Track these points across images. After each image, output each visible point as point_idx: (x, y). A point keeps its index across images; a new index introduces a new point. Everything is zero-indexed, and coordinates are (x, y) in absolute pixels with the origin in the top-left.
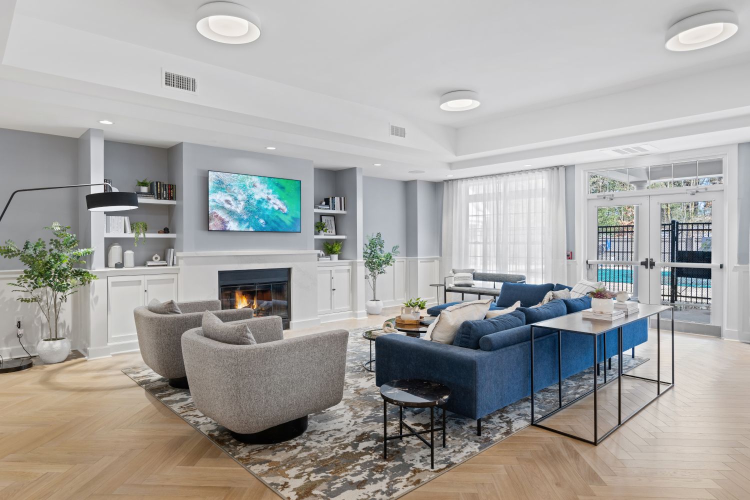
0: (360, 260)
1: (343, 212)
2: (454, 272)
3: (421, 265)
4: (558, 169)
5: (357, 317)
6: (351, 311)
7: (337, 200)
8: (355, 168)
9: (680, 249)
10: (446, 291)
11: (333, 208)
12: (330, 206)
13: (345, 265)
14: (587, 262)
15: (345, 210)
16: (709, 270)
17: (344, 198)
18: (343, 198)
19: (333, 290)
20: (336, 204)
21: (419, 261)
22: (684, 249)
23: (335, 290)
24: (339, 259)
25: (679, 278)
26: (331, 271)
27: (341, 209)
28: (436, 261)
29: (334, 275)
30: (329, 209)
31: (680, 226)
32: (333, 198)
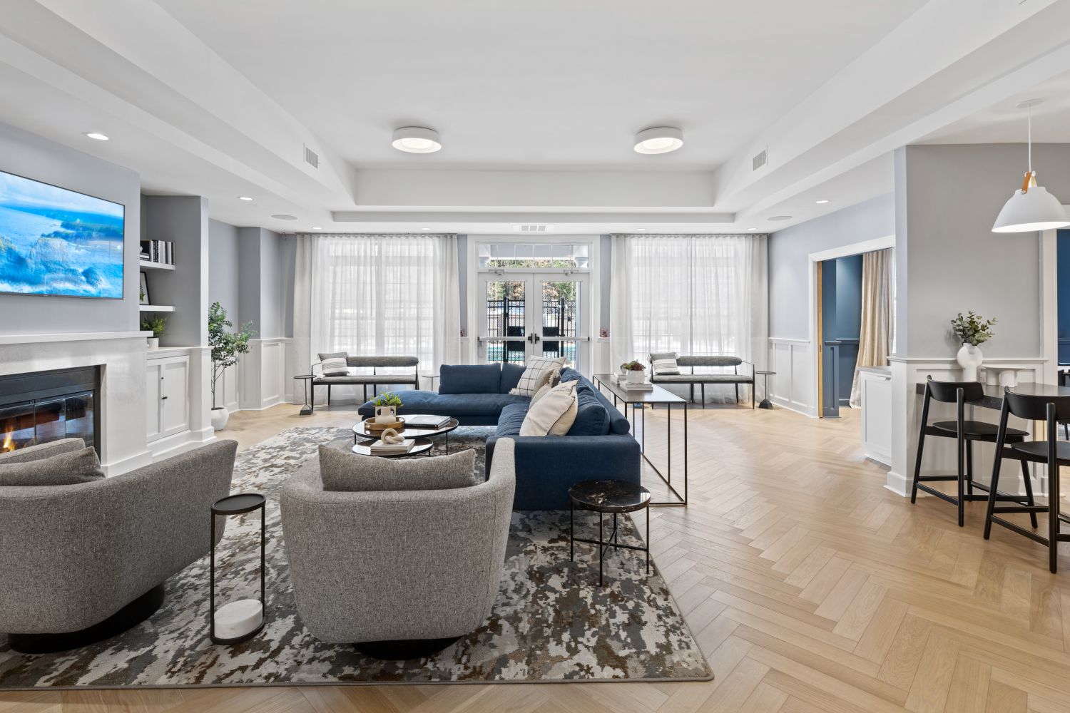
0: (205, 346)
1: (170, 267)
2: (322, 357)
3: (265, 351)
4: (451, 237)
5: (201, 439)
6: (189, 431)
7: (161, 244)
8: (198, 197)
9: (510, 325)
10: (313, 383)
11: (156, 260)
12: (150, 256)
13: (175, 355)
14: (479, 339)
15: (172, 264)
16: (523, 343)
17: (172, 244)
18: (170, 244)
19: (164, 398)
20: (159, 251)
21: (262, 345)
22: (514, 325)
23: (166, 398)
24: (160, 345)
25: (510, 352)
26: (159, 366)
27: (167, 262)
28: (280, 344)
29: (164, 372)
30: (149, 260)
31: (510, 302)
32: (156, 242)
